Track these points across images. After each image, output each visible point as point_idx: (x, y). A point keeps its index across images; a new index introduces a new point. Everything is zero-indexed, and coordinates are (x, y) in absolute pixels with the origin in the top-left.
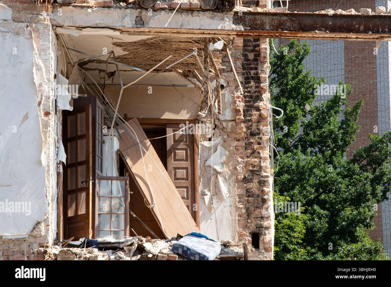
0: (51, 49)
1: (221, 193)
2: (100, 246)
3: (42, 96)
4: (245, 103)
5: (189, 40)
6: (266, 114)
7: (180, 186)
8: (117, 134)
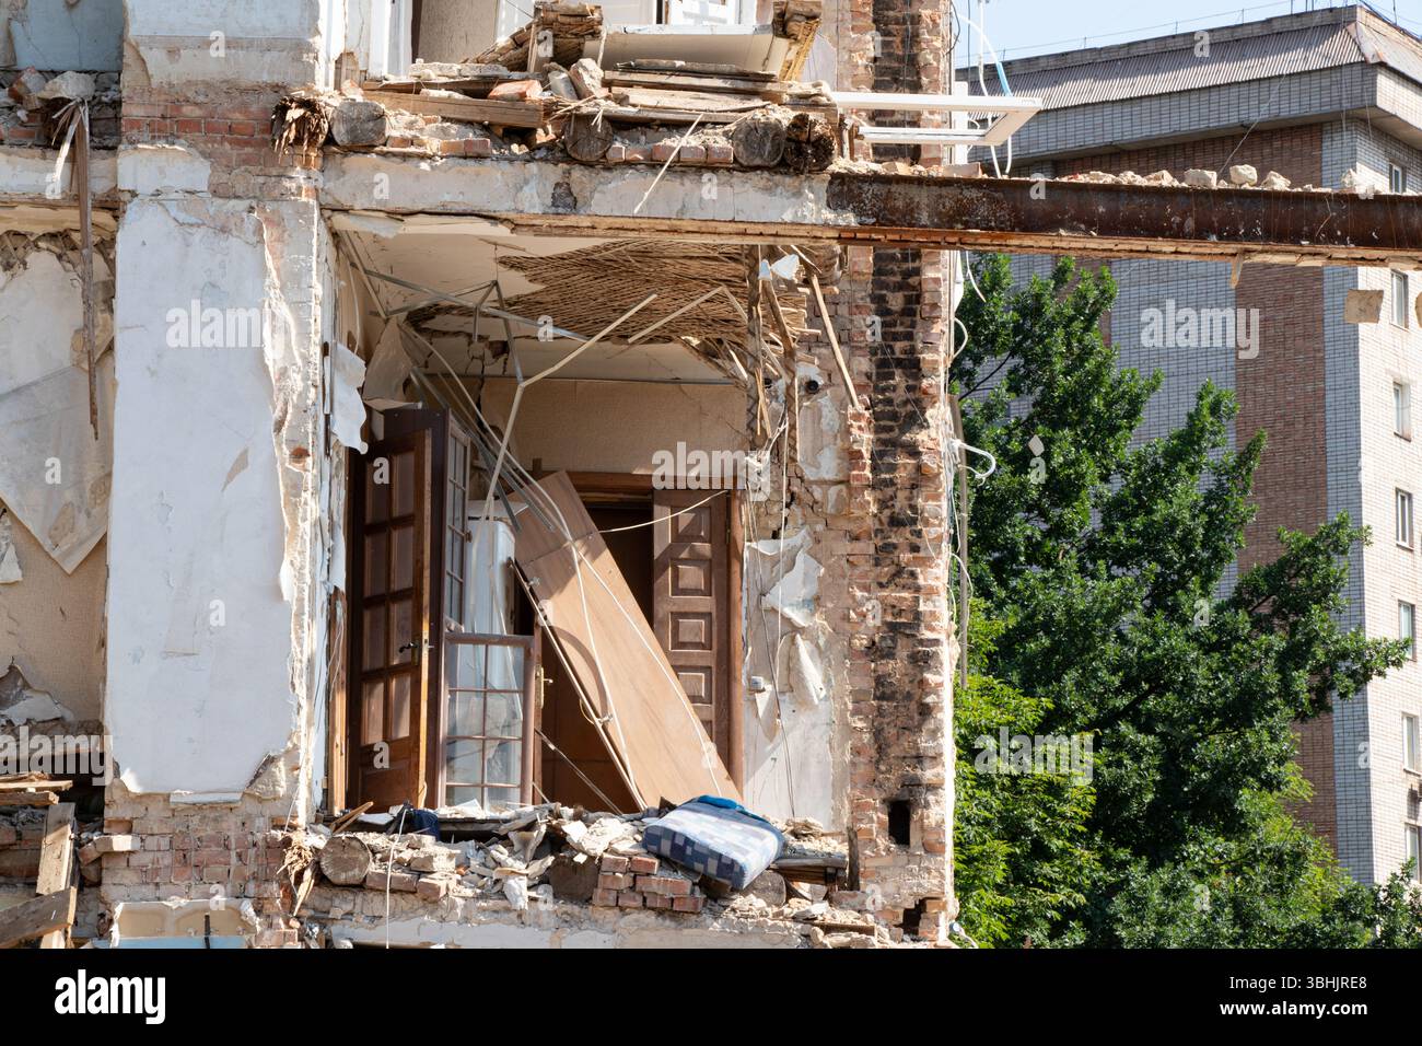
0: (314, 273)
1: (805, 688)
2: (445, 828)
3: (286, 403)
4: (876, 432)
5: (712, 254)
6: (935, 466)
7: (688, 664)
8: (505, 515)
